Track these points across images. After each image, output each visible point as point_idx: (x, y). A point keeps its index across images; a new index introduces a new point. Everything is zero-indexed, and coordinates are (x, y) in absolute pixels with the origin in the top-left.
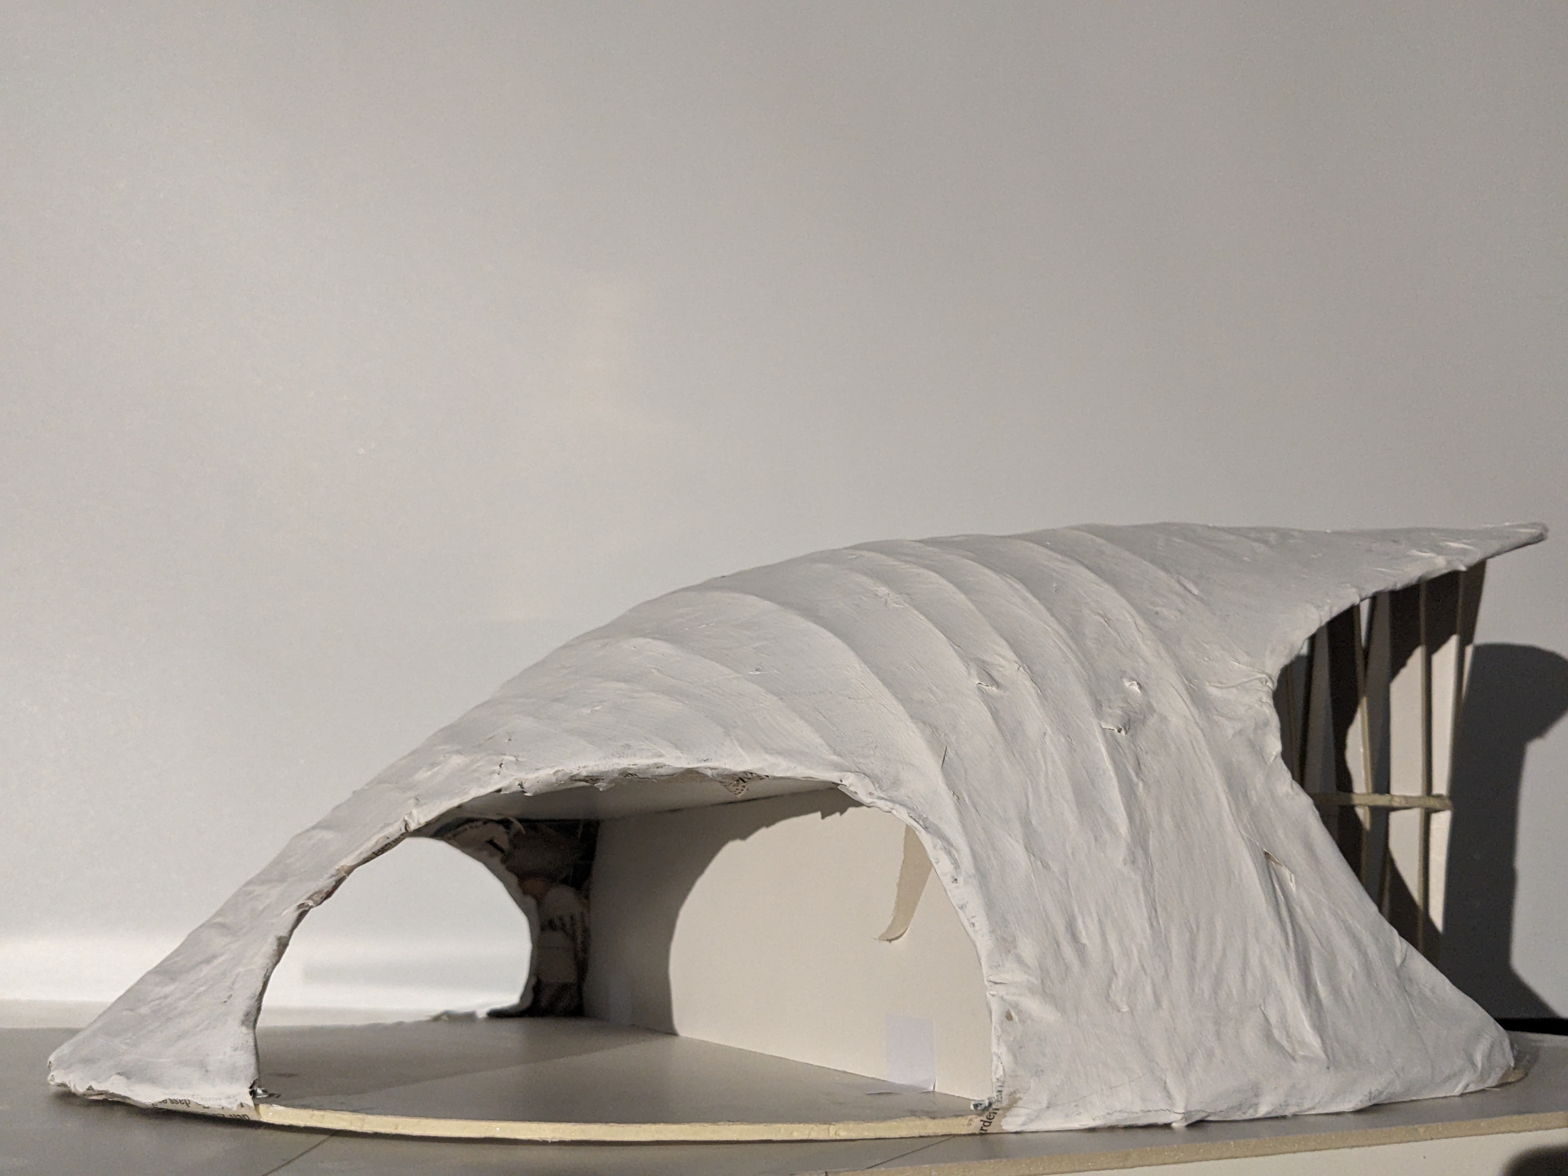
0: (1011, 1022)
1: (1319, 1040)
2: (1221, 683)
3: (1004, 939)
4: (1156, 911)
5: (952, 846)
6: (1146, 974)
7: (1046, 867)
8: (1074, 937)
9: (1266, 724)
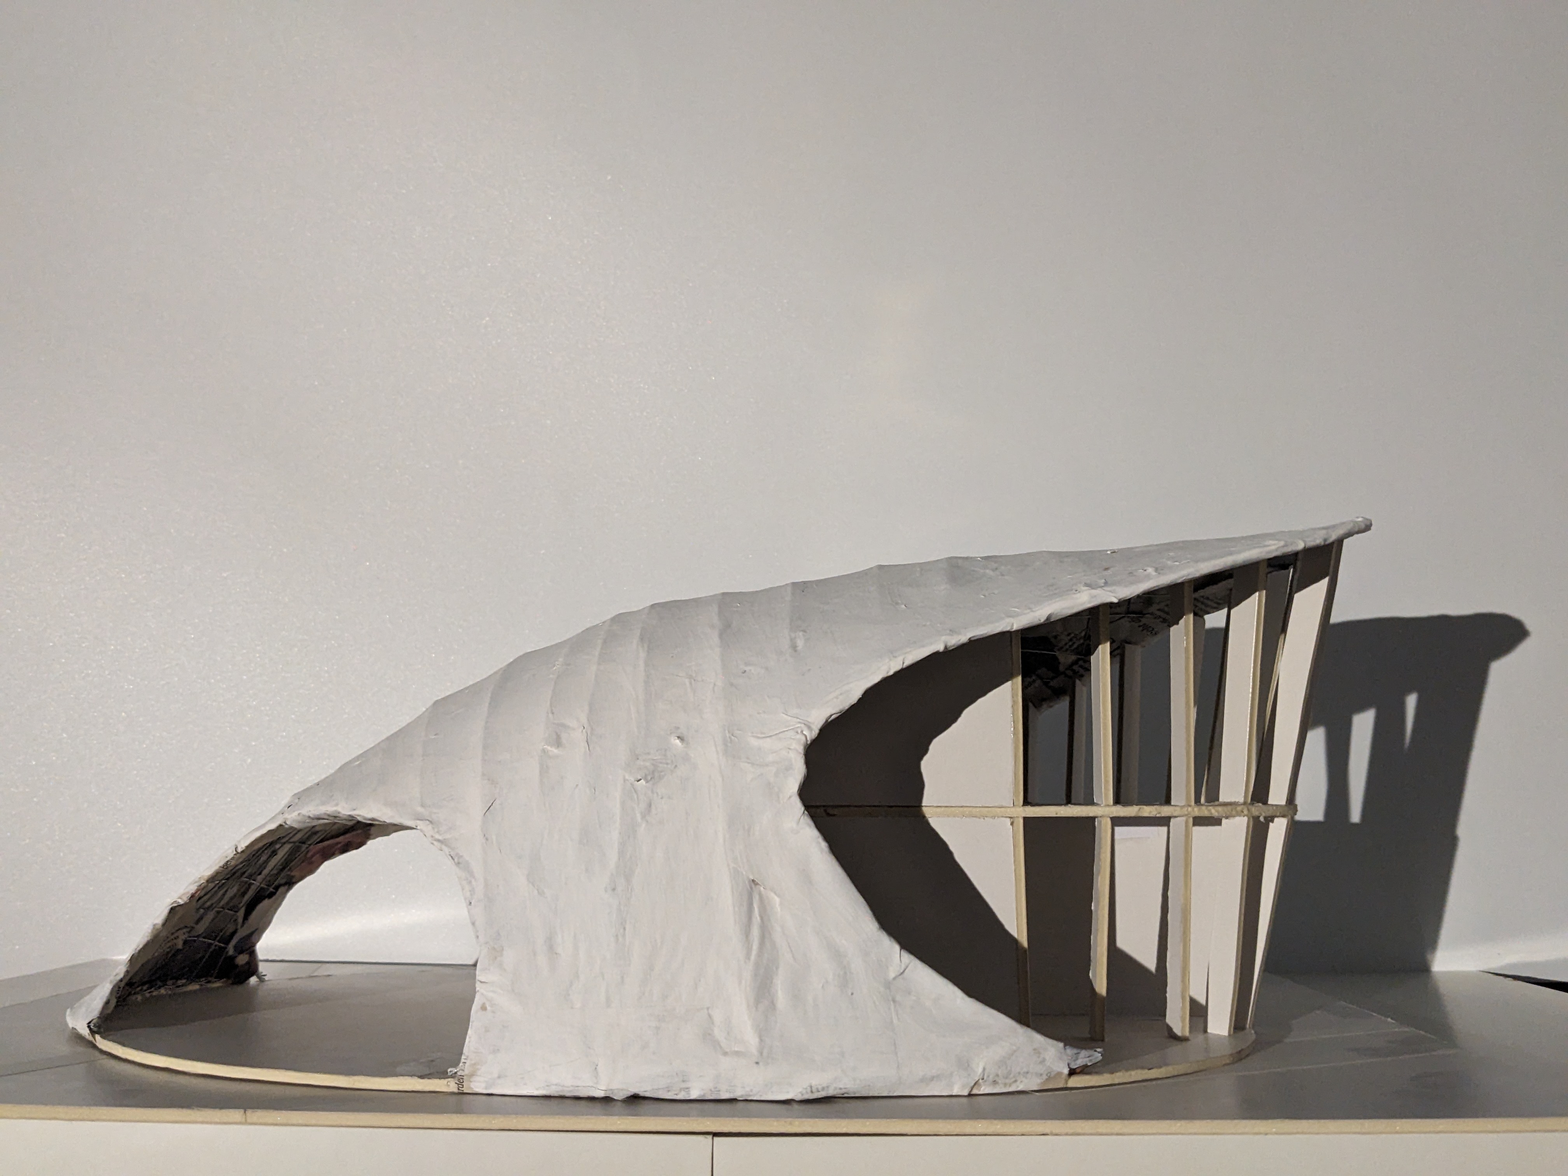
0: (484, 1012)
1: (757, 1040)
2: (762, 733)
3: (494, 949)
4: (624, 929)
5: (474, 877)
6: (603, 979)
7: (541, 893)
8: (551, 948)
9: (789, 768)
